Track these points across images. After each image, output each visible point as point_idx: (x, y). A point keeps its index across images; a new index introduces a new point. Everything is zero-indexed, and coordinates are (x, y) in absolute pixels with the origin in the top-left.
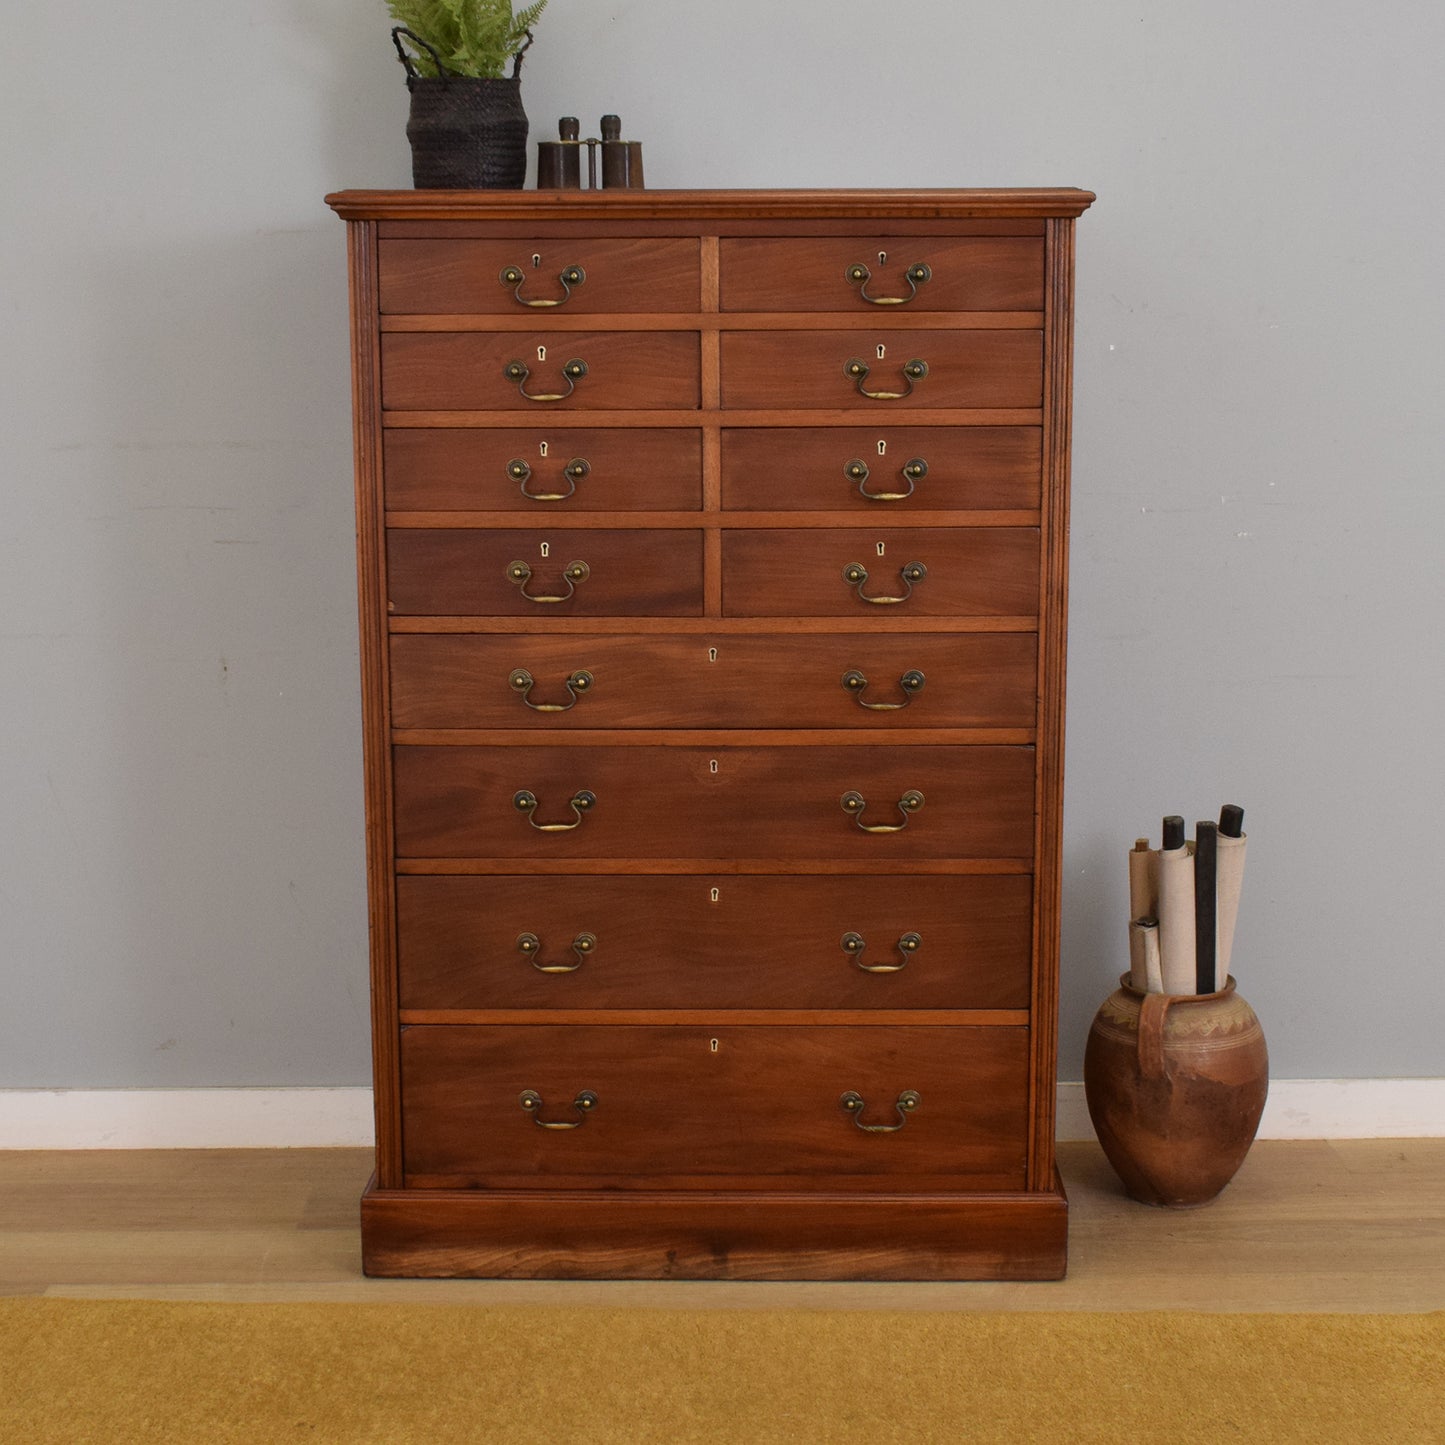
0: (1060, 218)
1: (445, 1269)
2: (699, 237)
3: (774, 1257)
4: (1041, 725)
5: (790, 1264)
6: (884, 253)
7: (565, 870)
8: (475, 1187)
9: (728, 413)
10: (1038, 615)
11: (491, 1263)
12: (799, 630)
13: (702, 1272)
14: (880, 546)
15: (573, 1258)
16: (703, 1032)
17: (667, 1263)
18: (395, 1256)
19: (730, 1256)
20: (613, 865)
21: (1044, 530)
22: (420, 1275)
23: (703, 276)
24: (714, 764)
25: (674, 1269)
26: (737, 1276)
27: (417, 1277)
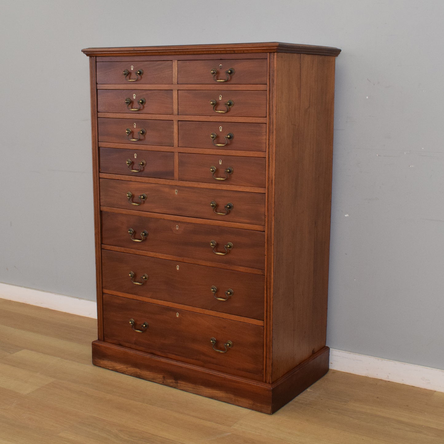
0: (272, 52)
1: (111, 367)
2: (172, 61)
3: (190, 385)
4: (266, 225)
5: (194, 388)
6: (221, 65)
7: (140, 254)
8: (120, 345)
9: (180, 116)
10: (265, 188)
11: (121, 368)
12: (199, 186)
13: (172, 384)
14: (220, 161)
15: (140, 372)
16: (175, 310)
17: (163, 379)
18: (99, 360)
19: (179, 382)
20: (152, 254)
21: (267, 159)
22: (105, 367)
23: (174, 72)
24: (177, 226)
25: (165, 382)
26: (181, 388)
27: (104, 368)
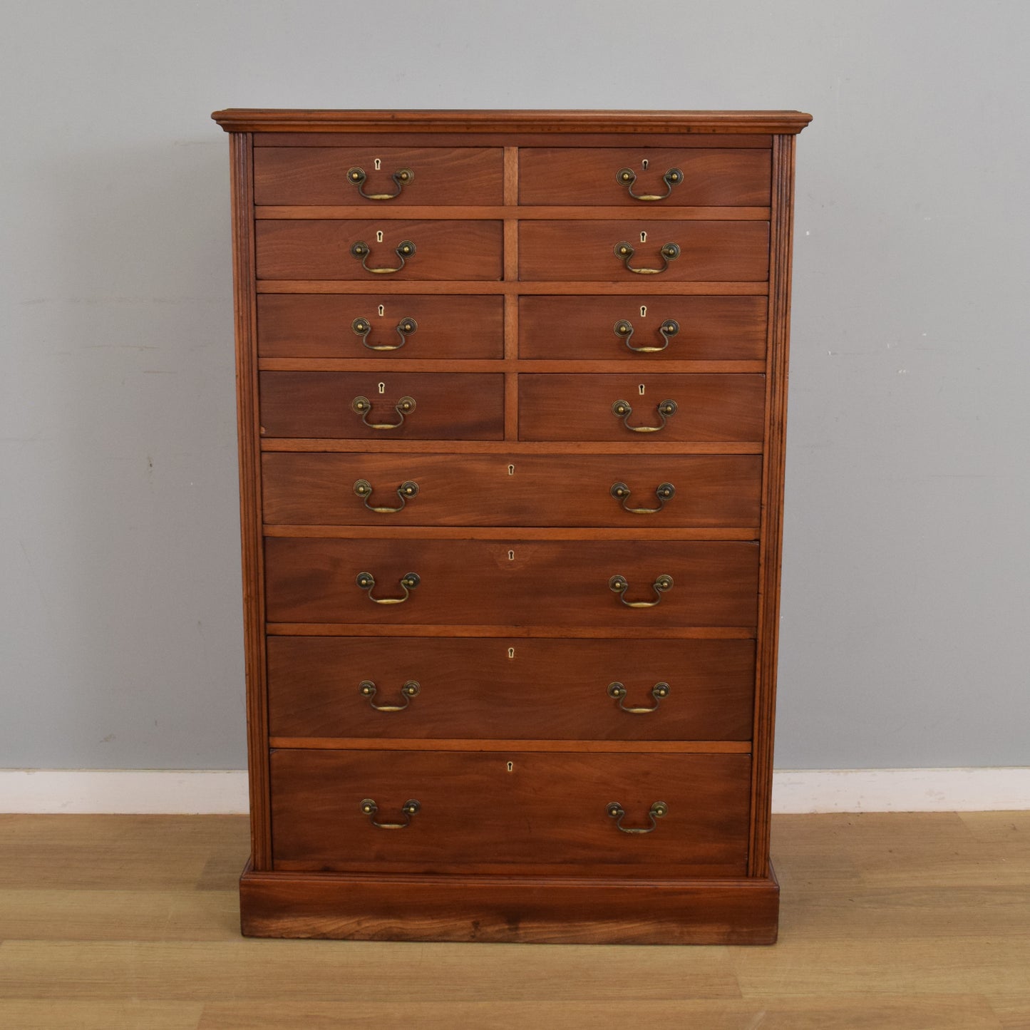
0: (783, 135)
1: (304, 932)
2: (503, 147)
3: (555, 926)
4: (764, 525)
5: (567, 932)
6: (646, 160)
7: (397, 633)
8: (326, 870)
9: (525, 284)
10: (763, 441)
11: (339, 928)
12: (578, 451)
13: (499, 936)
14: (642, 387)
15: (400, 925)
16: (502, 757)
17: (473, 929)
18: (266, 922)
19: (521, 925)
20: (432, 630)
21: (769, 376)
22: (284, 936)
23: (506, 175)
24: (511, 553)
25: (478, 934)
26: (527, 940)
27: (282, 938)
